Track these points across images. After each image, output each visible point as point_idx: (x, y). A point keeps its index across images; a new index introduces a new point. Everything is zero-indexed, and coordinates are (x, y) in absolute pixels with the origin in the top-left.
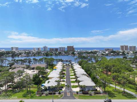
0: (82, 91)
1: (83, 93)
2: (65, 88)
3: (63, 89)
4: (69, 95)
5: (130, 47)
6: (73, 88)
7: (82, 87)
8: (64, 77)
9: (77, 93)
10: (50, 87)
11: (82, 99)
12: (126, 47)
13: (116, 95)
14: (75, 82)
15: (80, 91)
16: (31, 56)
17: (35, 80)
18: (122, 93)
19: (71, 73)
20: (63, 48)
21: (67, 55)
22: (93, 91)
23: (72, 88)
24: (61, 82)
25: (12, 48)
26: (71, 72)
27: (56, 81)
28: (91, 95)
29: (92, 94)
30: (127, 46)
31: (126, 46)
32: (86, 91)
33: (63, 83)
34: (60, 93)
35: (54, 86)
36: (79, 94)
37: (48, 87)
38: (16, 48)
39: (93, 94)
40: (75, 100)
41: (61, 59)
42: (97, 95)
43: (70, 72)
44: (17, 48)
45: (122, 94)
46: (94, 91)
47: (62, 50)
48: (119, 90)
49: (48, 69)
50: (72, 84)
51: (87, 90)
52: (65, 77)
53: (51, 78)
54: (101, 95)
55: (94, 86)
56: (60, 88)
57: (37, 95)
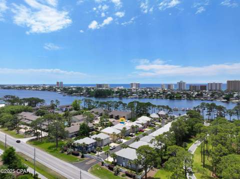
9: (103, 163)
16: (145, 98)
20: (216, 84)
28: (117, 174)
34: (82, 157)
39: (121, 174)
41: (168, 106)
42: (126, 177)
44: (138, 85)
47: (214, 88)
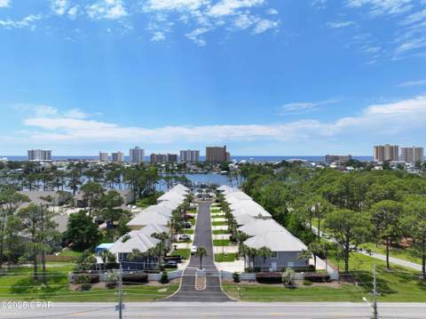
0: (257, 270)
1: (260, 280)
2: (188, 262)
3: (179, 265)
4: (201, 284)
5: (406, 149)
6: (220, 261)
7: (254, 256)
8: (189, 227)
9: (236, 278)
10: (125, 254)
11: (257, 300)
12: (394, 150)
13: (392, 288)
14: (230, 243)
15: (248, 270)
17: (76, 231)
18: (414, 279)
19: (214, 217)
20: (192, 152)
21: (206, 173)
22: (299, 271)
23: (215, 263)
24: (174, 244)
25: (32, 153)
26: (215, 214)
27: (154, 235)
28: (291, 286)
29: (296, 282)
30: (397, 148)
31: (391, 148)
32: (271, 270)
33: (181, 246)
34: (165, 280)
35: (144, 249)
36: (242, 283)
37: (120, 254)
38: (45, 152)
39: (300, 284)
40: (227, 304)
42: (315, 285)
43: (212, 214)
44: (46, 154)
45: (415, 282)
46: (304, 271)
47: (189, 158)
48: (401, 269)
49: (134, 207)
50: (217, 250)
51: (274, 266)
52: (193, 228)
53: (139, 227)
54: (334, 285)
55: (304, 252)
56: (170, 262)
57: (73, 287)
